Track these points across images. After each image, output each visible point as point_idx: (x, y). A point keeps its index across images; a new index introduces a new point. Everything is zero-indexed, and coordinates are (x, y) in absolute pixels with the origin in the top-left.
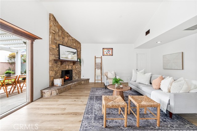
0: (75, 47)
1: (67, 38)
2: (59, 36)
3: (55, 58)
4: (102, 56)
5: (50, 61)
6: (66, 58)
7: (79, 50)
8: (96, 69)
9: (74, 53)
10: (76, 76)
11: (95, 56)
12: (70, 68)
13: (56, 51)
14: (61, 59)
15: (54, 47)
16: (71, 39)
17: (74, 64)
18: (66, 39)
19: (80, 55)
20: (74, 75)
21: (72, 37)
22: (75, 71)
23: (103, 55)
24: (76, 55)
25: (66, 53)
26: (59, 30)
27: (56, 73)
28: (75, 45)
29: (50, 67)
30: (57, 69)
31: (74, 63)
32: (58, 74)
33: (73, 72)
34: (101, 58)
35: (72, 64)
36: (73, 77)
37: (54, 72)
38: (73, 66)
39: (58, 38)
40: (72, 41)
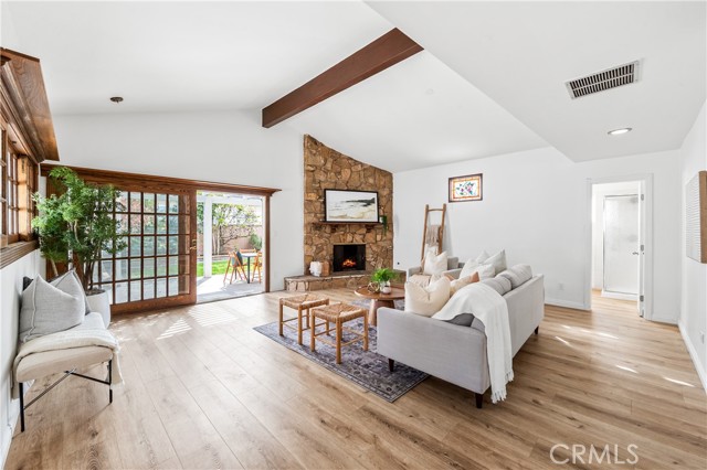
0: (371, 185)
1: (349, 171)
2: (326, 172)
3: (315, 220)
4: (449, 205)
5: (306, 226)
6: (342, 217)
7: (385, 192)
8: (426, 245)
9: (369, 203)
10: (376, 260)
11: (428, 206)
12: (358, 240)
13: (318, 204)
14: (328, 220)
15: (313, 197)
16: (359, 168)
17: (369, 231)
18: (346, 174)
19: (388, 206)
20: (369, 257)
21: (362, 164)
22: (374, 248)
23: (450, 201)
24: (374, 207)
25: (344, 206)
26: (326, 161)
27: (319, 249)
28: (371, 181)
29: (306, 238)
30: (322, 241)
31: (369, 226)
32: (324, 253)
33: (368, 251)
34: (444, 210)
35: (364, 231)
36: (367, 264)
37: (314, 248)
38: (368, 235)
39: (322, 178)
40: (362, 173)
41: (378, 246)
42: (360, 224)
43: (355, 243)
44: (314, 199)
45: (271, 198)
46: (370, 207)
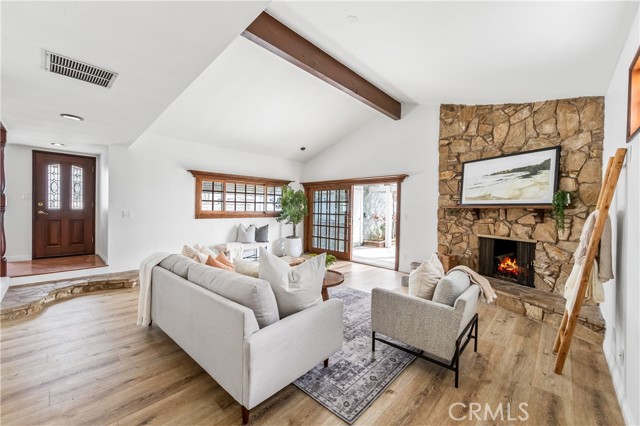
0: (548, 137)
1: (505, 126)
2: (469, 139)
3: (451, 204)
5: (439, 210)
9: (534, 171)
12: (520, 234)
13: (454, 183)
14: (466, 202)
15: (448, 175)
17: (540, 220)
18: (501, 132)
21: (530, 106)
22: (553, 253)
24: (547, 175)
26: (468, 125)
27: (457, 239)
28: (548, 128)
30: (461, 229)
31: (541, 212)
33: (539, 255)
35: (530, 219)
36: (537, 278)
37: (450, 237)
38: (540, 228)
39: (462, 149)
40: (530, 121)
41: (561, 250)
42: (524, 208)
43: (513, 238)
44: (448, 177)
45: (403, 184)
46: (537, 178)
